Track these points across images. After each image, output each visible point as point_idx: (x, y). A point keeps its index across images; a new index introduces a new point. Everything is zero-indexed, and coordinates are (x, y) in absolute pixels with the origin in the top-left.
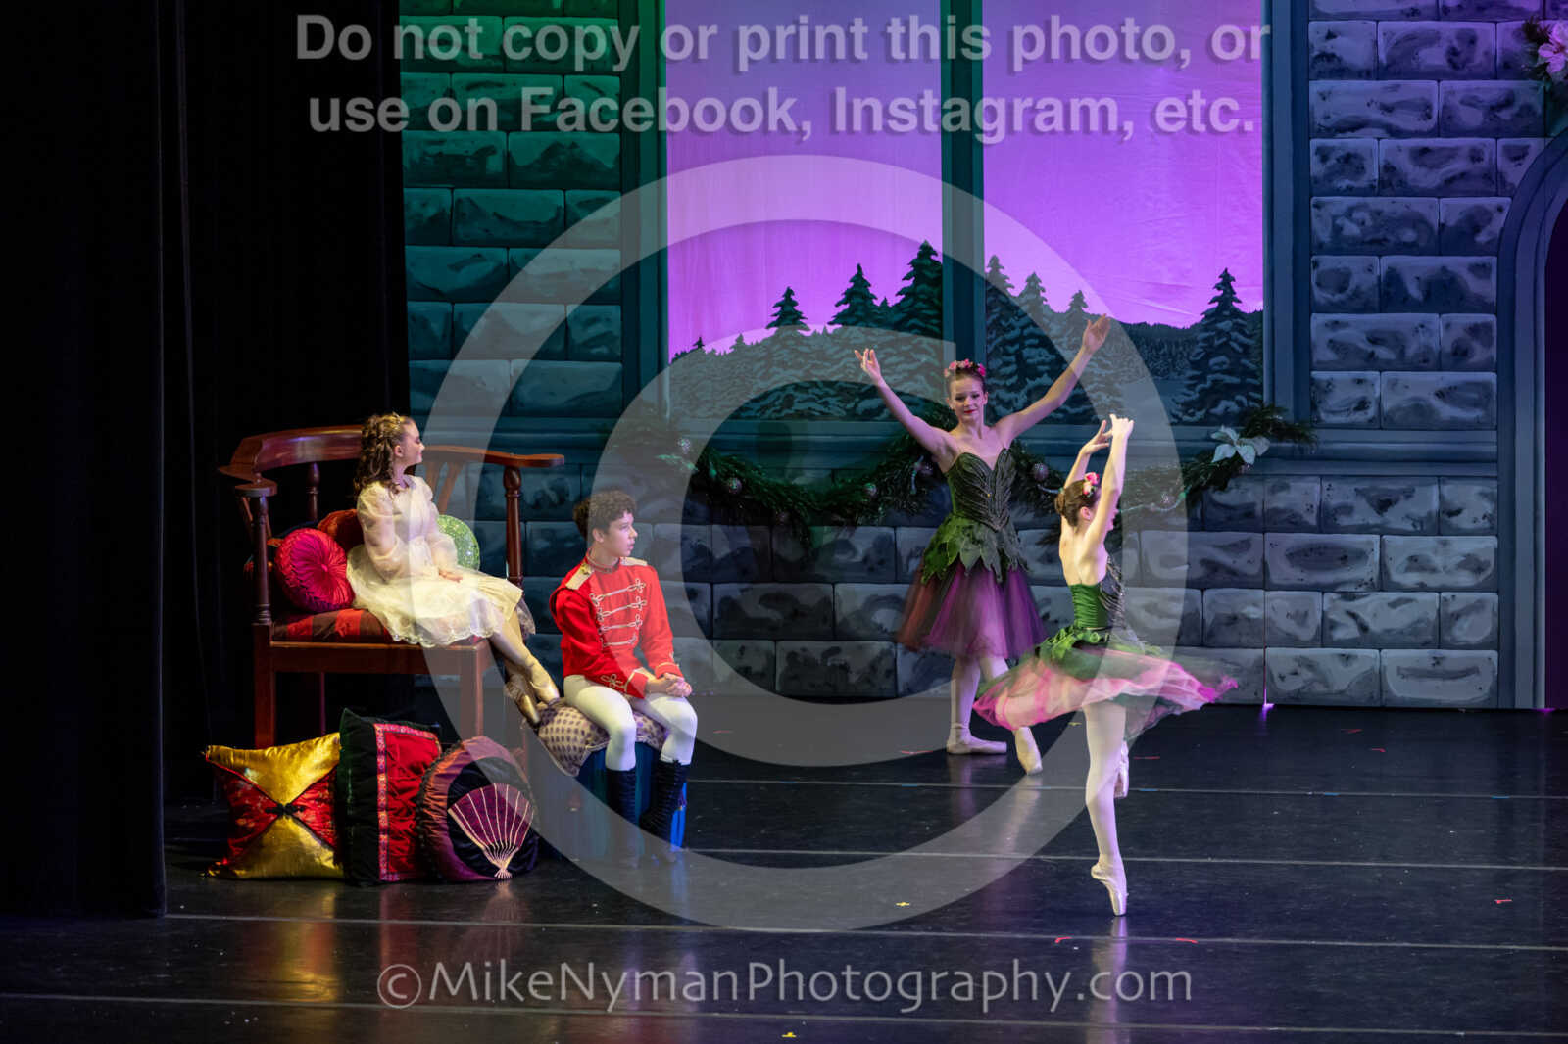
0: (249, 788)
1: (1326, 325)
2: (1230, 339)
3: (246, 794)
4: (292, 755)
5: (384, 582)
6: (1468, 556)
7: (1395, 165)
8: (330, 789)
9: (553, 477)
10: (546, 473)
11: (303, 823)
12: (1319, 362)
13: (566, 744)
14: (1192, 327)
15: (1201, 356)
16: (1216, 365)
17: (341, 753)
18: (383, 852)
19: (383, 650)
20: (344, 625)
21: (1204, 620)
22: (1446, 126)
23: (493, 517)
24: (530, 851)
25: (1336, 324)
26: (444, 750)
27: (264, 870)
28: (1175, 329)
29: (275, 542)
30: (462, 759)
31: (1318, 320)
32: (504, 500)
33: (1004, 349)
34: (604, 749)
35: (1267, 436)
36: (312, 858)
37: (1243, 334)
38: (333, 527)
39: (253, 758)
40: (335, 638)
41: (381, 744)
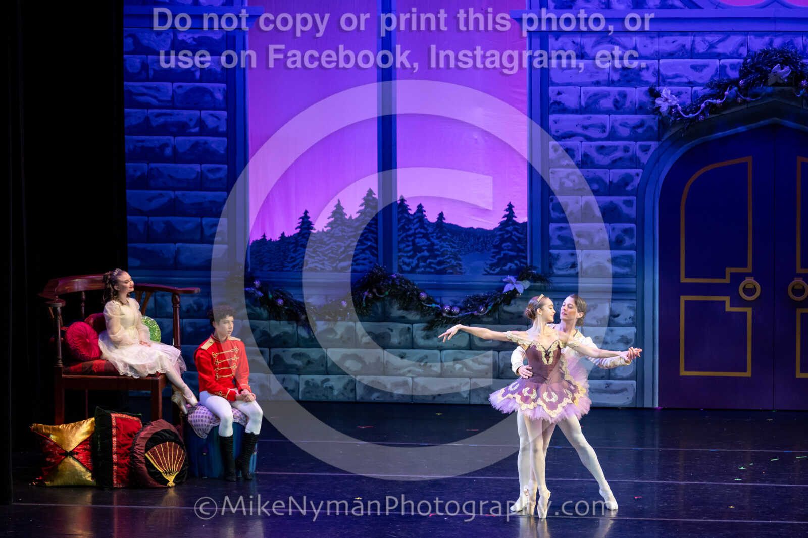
0: (52, 443)
1: (557, 228)
2: (512, 234)
3: (51, 446)
4: (72, 428)
5: (116, 348)
6: (622, 336)
7: (589, 154)
8: (90, 445)
9: (195, 298)
10: (193, 296)
11: (77, 460)
12: (553, 246)
13: (201, 423)
14: (494, 229)
15: (498, 242)
16: (505, 246)
17: (95, 427)
18: (115, 474)
19: (115, 379)
20: (97, 367)
21: (499, 367)
22: (613, 136)
23: (167, 317)
24: (184, 473)
25: (561, 228)
26: (143, 426)
27: (59, 482)
28: (486, 230)
29: (64, 328)
30: (151, 430)
31: (553, 226)
32: (172, 309)
33: (407, 239)
34: (218, 426)
35: (529, 280)
36: (81, 476)
37: (518, 232)
38: (92, 321)
39: (53, 429)
40: (92, 373)
41: (114, 423)
